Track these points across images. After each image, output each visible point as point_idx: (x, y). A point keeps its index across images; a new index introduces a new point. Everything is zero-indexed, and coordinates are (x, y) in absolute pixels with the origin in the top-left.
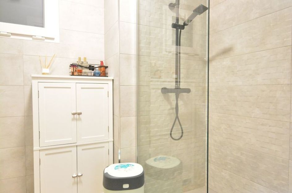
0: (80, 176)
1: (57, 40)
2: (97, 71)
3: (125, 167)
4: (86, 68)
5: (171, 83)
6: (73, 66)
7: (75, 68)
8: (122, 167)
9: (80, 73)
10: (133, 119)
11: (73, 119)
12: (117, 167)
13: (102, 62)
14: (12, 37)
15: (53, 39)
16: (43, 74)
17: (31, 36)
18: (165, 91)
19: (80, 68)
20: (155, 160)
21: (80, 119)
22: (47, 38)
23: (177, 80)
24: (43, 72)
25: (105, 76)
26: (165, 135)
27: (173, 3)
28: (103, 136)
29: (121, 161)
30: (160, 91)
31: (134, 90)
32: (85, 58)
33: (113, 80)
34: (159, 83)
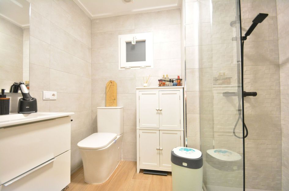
0: (161, 150)
1: (152, 67)
2: (175, 82)
3: (187, 150)
4: (168, 81)
5: (235, 88)
6: (160, 81)
7: (161, 82)
8: (185, 150)
9: (164, 85)
10: (198, 116)
11: (157, 113)
12: (182, 149)
13: (179, 77)
14: (131, 69)
15: (150, 66)
16: (145, 86)
17: (139, 67)
18: (227, 94)
19: (164, 82)
20: (215, 152)
21: (161, 113)
22: (147, 67)
23: (239, 85)
24: (144, 86)
25: (180, 86)
26: (229, 132)
27: (234, 20)
28: (177, 126)
29: (188, 146)
30: (222, 95)
31: (198, 94)
32: (167, 75)
33: (183, 88)
34: (221, 89)
